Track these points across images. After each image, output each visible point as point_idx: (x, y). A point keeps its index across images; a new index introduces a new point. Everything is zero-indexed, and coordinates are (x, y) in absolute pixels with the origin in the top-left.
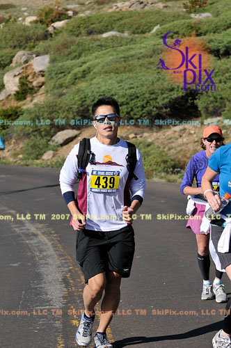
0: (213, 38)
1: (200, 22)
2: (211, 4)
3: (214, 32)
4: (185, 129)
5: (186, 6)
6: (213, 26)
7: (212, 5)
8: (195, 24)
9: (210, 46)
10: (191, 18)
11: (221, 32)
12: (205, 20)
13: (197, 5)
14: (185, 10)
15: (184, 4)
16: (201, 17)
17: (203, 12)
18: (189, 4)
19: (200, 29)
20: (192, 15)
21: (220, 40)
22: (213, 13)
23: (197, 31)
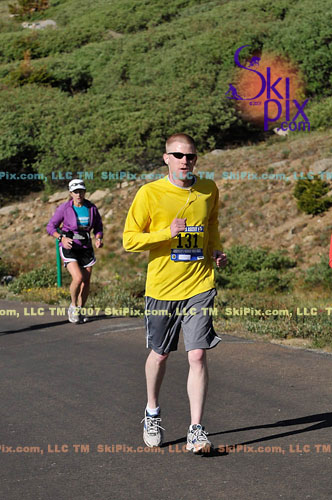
0: (59, 60)
1: (38, 35)
2: (55, 5)
3: (61, 51)
4: (18, 211)
5: (13, 10)
6: (59, 41)
7: (57, 7)
8: (29, 38)
9: (55, 73)
10: (23, 29)
11: (71, 51)
12: (45, 32)
13: (31, 7)
14: (12, 16)
15: (10, 6)
16: (38, 27)
17: (41, 19)
18: (18, 6)
19: (37, 46)
20: (25, 25)
21: (71, 64)
22: (57, 20)
23: (32, 50)
